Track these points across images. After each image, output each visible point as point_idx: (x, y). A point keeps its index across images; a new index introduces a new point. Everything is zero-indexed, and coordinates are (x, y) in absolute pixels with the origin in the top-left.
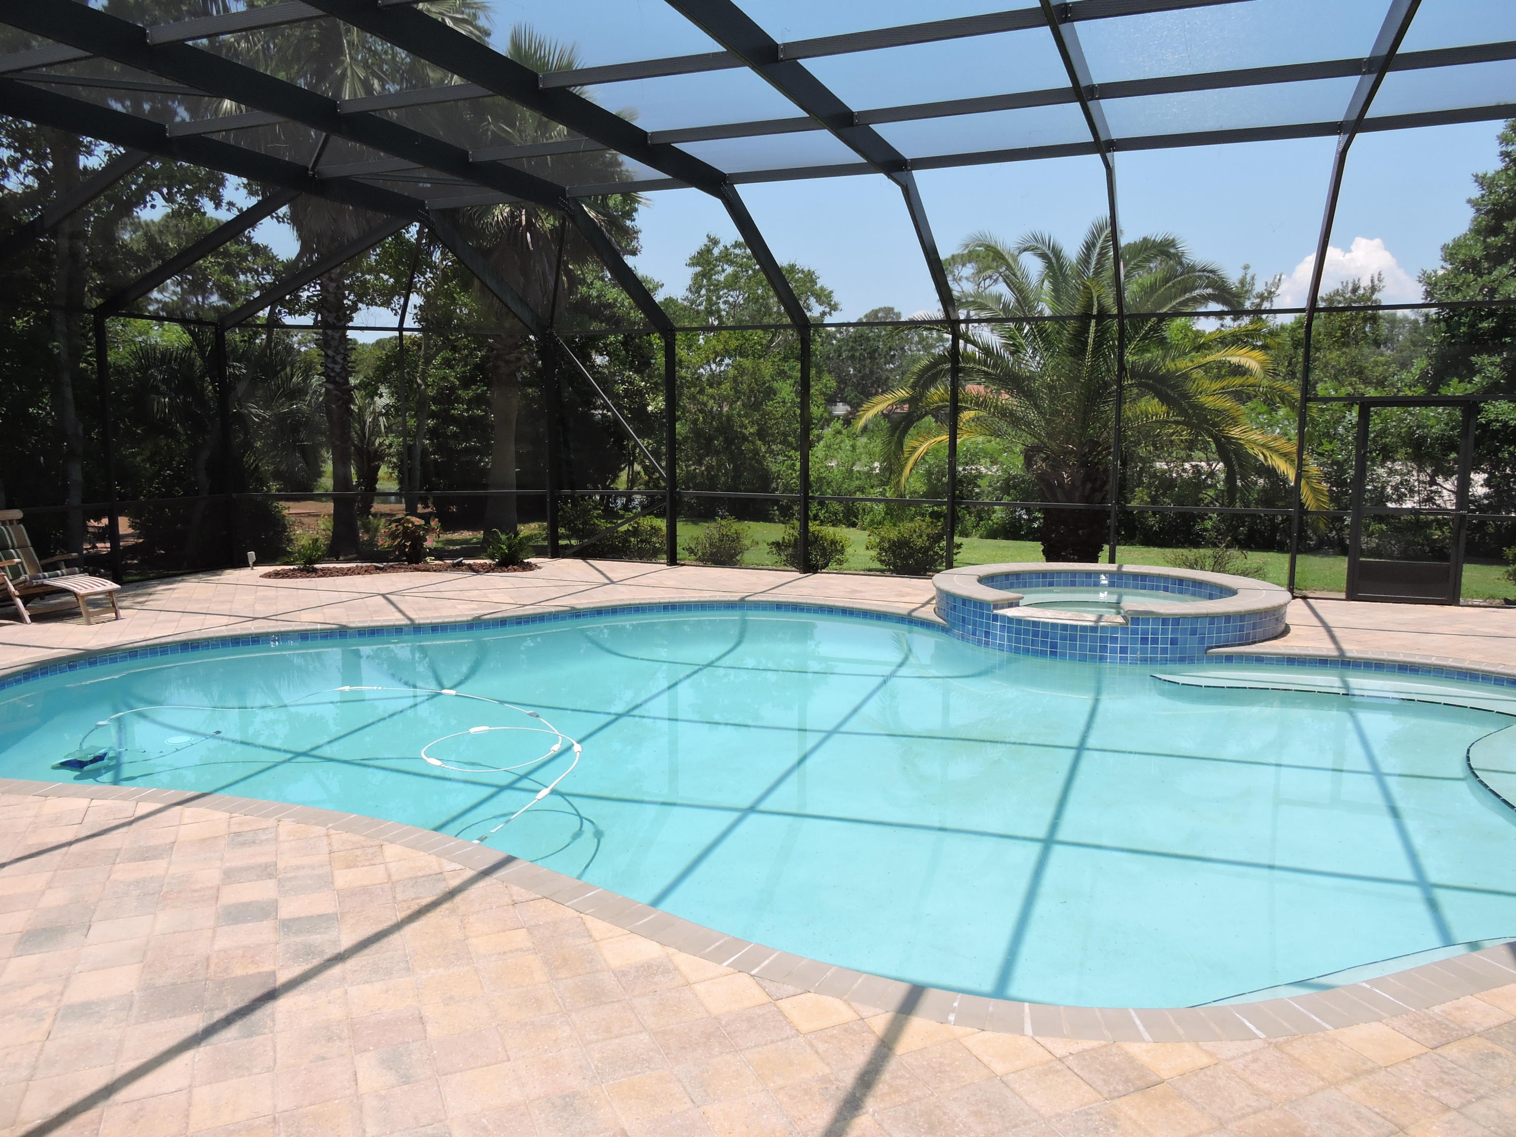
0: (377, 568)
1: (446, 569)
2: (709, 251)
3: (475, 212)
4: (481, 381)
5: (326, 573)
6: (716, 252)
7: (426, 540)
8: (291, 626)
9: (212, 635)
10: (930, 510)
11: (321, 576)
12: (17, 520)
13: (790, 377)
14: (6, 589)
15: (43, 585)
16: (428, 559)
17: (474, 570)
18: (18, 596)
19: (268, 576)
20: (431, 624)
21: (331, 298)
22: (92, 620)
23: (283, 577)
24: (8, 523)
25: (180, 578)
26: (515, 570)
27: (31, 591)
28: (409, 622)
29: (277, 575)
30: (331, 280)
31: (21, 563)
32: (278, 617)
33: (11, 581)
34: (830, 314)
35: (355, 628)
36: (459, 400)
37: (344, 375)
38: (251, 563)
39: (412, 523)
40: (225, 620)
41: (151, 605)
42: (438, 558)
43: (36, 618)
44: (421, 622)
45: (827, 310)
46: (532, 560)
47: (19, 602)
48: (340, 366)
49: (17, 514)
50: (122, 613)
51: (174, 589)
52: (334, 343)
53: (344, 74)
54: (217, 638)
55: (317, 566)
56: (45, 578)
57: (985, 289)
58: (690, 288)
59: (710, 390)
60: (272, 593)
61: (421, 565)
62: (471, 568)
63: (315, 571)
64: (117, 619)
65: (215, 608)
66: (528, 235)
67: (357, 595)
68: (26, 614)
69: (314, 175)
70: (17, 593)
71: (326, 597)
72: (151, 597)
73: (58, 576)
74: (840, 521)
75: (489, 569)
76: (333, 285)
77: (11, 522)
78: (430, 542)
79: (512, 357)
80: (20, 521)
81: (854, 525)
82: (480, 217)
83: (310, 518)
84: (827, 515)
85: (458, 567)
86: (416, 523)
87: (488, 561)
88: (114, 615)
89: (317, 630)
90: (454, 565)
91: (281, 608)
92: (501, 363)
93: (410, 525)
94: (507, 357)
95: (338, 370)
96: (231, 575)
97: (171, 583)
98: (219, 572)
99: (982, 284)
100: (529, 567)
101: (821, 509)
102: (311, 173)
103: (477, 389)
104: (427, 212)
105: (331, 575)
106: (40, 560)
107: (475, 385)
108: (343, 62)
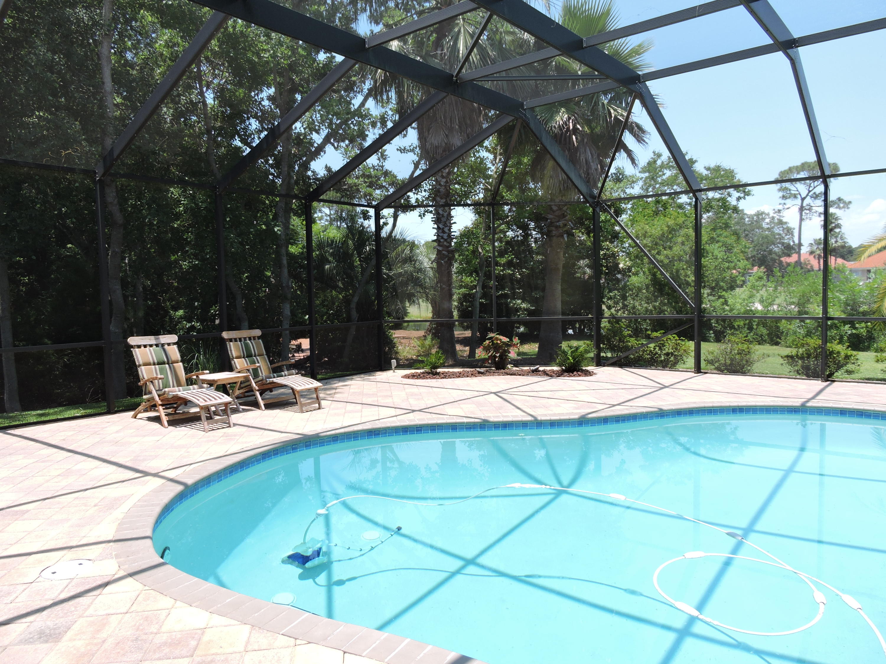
0: (479, 373)
1: (527, 374)
2: (655, 162)
3: (543, 120)
4: (511, 252)
5: (445, 376)
6: (659, 162)
7: (509, 353)
8: (443, 419)
9: (388, 425)
10: (849, 332)
11: (443, 378)
12: (258, 337)
13: (718, 242)
14: (250, 385)
15: (273, 383)
16: (509, 366)
17: (547, 375)
18: (258, 390)
19: (407, 377)
20: (550, 420)
21: (442, 190)
22: (304, 409)
23: (417, 378)
24: (252, 338)
25: (351, 377)
26: (580, 376)
27: (266, 387)
28: (533, 419)
29: (413, 376)
30: (443, 177)
31: (260, 367)
32: (430, 410)
33: (253, 379)
34: (744, 198)
35: (493, 422)
36: (497, 264)
37: (449, 240)
38: (393, 368)
39: (500, 340)
40: (393, 412)
41: (338, 397)
42: (516, 365)
43: (269, 406)
44: (543, 418)
45: (742, 195)
46: (589, 368)
47: (258, 394)
48: (446, 235)
49: (258, 332)
50: (323, 403)
51: (350, 385)
52: (443, 219)
53: (459, 31)
54: (392, 427)
55: (439, 370)
56: (274, 377)
57: (815, 188)
58: (642, 187)
59: (665, 252)
60: (415, 390)
61: (506, 370)
62: (545, 373)
63: (438, 374)
64: (319, 409)
65: (382, 402)
66: (574, 137)
67: (477, 394)
68: (262, 403)
69: (457, 80)
70: (257, 388)
71: (456, 395)
72: (337, 391)
73: (282, 376)
74: (765, 341)
75: (560, 374)
76: (444, 180)
77: (254, 338)
78: (513, 354)
79: (561, 223)
80: (259, 338)
81: (777, 344)
82: (546, 124)
83: (405, 340)
84: (755, 337)
85: (535, 372)
86: (503, 340)
87: (556, 368)
88: (317, 405)
89: (464, 423)
90: (533, 371)
91: (431, 403)
92: (553, 228)
93: (499, 342)
94: (558, 224)
95: (446, 237)
96: (381, 376)
97: (344, 381)
98: (372, 373)
99: (812, 185)
100: (588, 373)
101: (750, 333)
102: (455, 79)
103: (508, 257)
104: (525, 110)
105: (450, 377)
106: (271, 365)
107: (507, 254)
108: (458, 24)
